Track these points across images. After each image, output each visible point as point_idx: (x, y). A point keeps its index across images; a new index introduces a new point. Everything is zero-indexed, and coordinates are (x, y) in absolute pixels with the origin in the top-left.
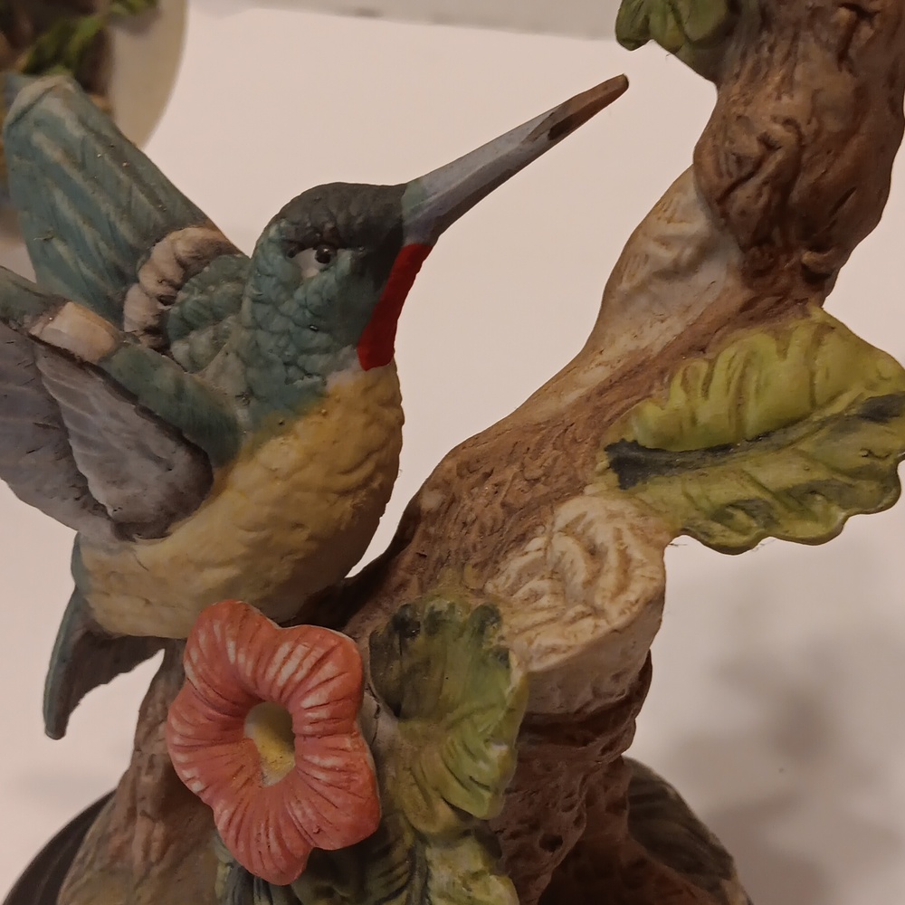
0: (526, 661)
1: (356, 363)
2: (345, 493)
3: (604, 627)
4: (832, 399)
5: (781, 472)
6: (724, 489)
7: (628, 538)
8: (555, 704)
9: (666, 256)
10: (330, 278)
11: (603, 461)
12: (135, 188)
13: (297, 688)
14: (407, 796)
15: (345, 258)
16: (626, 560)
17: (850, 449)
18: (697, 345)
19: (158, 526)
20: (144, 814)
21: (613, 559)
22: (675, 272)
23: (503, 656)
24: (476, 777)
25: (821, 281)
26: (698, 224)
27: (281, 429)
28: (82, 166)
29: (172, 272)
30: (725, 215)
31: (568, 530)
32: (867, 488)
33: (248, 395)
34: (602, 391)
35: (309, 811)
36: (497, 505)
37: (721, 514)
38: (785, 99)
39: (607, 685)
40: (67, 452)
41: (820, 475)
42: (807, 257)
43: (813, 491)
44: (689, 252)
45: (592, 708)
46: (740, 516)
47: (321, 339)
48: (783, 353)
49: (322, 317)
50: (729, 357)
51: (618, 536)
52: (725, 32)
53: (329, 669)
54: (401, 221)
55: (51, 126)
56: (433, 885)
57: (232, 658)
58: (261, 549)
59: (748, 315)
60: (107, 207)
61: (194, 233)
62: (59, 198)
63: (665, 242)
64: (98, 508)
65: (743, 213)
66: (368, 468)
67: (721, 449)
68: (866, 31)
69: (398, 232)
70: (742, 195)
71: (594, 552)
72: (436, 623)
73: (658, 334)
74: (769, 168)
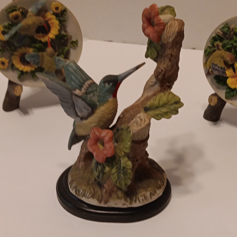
0: (132, 132)
1: (112, 97)
2: (110, 114)
3: (142, 127)
4: (171, 101)
5: (164, 110)
6: (157, 112)
7: (145, 118)
8: (136, 139)
9: (151, 84)
10: (109, 86)
11: (143, 109)
12: (83, 75)
13: (105, 137)
14: (118, 152)
15: (111, 84)
16: (145, 120)
17: (172, 107)
18: (155, 95)
20: (82, 161)
21: (143, 120)
22: (152, 86)
23: (130, 132)
24: (127, 147)
25: (170, 87)
26: (154, 80)
28: (76, 72)
29: (88, 86)
30: (158, 79)
31: (139, 117)
32: (174, 112)
33: (99, 101)
34: (143, 101)
35: (106, 152)
36: (130, 115)
37: (157, 115)
38: (164, 65)
39: (143, 136)
40: (75, 109)
41: (169, 110)
42: (168, 84)
43: (168, 112)
44: (153, 84)
45: (141, 140)
46: (159, 116)
47: (107, 94)
48: (165, 96)
50: (158, 96)
51: (144, 118)
52: (157, 57)
53: (109, 134)
54: (118, 79)
55: (72, 67)
56: (121, 163)
57: (96, 134)
58: (100, 121)
59: (161, 91)
60: (79, 78)
61: (91, 81)
62: (73, 77)
63: (151, 82)
64: (78, 116)
65: (160, 78)
66: (113, 111)
67: (157, 107)
68: (172, 58)
70: (160, 77)
71: (141, 120)
72: (122, 129)
73: (150, 94)
74: (162, 73)
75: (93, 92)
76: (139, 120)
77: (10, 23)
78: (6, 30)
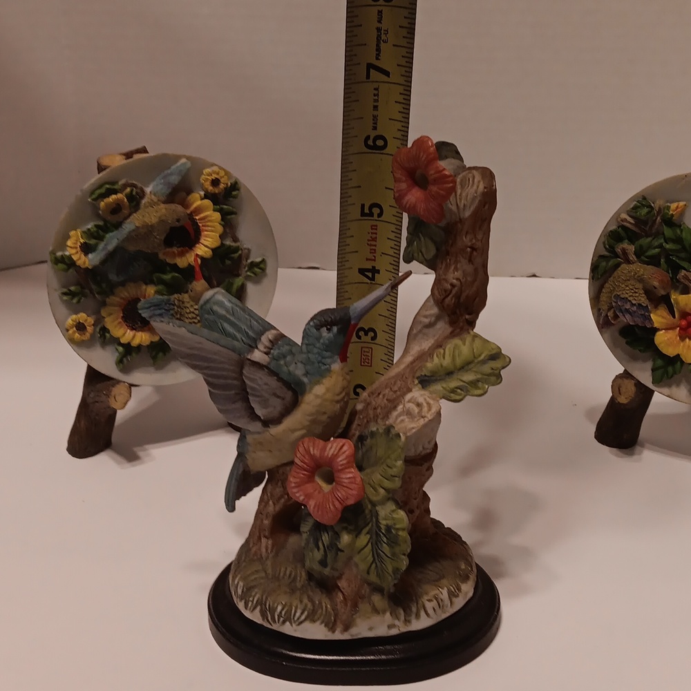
0: (405, 434)
1: (339, 360)
2: (338, 402)
3: (426, 420)
4: (480, 356)
5: (469, 377)
6: (453, 384)
7: (428, 399)
8: (412, 453)
9: (427, 321)
10: (331, 335)
11: (416, 382)
13: (335, 456)
14: (369, 491)
15: (335, 329)
16: (428, 404)
17: (486, 368)
18: (439, 345)
19: (278, 421)
20: (264, 536)
21: (425, 404)
22: (430, 325)
23: (398, 435)
24: (393, 474)
25: (472, 324)
26: (435, 311)
27: (318, 383)
29: (268, 344)
30: (443, 307)
31: (409, 401)
32: (493, 379)
33: (307, 374)
34: (412, 363)
35: (344, 493)
36: (385, 401)
37: (453, 391)
38: (456, 273)
39: (427, 446)
40: (248, 401)
41: (479, 376)
42: (467, 317)
43: (478, 381)
44: (433, 319)
45: (423, 454)
46: (459, 391)
47: (328, 354)
48: (464, 344)
49: (328, 347)
50: (449, 347)
51: (425, 399)
53: (345, 448)
54: (350, 317)
55: (221, 304)
56: (380, 518)
57: (312, 453)
58: (314, 422)
59: (453, 335)
60: (244, 327)
61: (274, 332)
62: (226, 326)
63: (426, 317)
64: (257, 418)
65: (448, 305)
66: (344, 394)
67: (450, 373)
68: (475, 253)
69: (349, 319)
70: (448, 300)
71: (419, 405)
72: (373, 434)
73: (427, 344)
74: (454, 292)
75: (285, 357)
76: (412, 406)
77: (101, 223)
78: (93, 242)
